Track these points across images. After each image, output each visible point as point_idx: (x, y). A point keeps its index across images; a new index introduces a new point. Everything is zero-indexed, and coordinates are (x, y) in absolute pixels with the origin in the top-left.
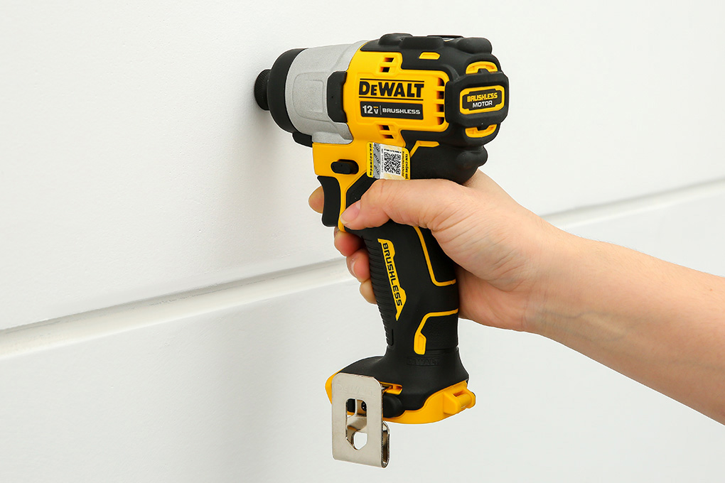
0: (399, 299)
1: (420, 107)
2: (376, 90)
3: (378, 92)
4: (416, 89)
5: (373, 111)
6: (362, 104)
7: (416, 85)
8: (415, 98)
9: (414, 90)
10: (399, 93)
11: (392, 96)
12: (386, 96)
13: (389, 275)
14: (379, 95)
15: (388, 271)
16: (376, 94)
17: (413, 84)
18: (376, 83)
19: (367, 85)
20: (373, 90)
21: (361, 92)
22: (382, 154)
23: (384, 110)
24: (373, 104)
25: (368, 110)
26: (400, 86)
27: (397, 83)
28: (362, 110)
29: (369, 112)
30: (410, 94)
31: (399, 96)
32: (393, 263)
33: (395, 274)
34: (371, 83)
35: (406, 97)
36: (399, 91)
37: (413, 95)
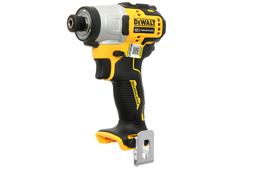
0: (138, 101)
1: (154, 29)
2: (140, 22)
3: (141, 23)
4: (153, 22)
5: (138, 30)
6: (135, 28)
7: (153, 21)
8: (153, 25)
9: (152, 23)
10: (148, 24)
11: (146, 25)
12: (143, 25)
13: (134, 93)
14: (141, 24)
15: (134, 92)
16: (140, 24)
17: (152, 20)
18: (140, 20)
19: (137, 21)
20: (139, 22)
21: (135, 23)
22: (133, 48)
23: (142, 30)
24: (138, 28)
25: (136, 30)
26: (148, 21)
27: (146, 20)
28: (134, 30)
29: (137, 31)
30: (151, 24)
31: (148, 25)
32: (136, 89)
33: (137, 92)
34: (138, 20)
35: (150, 25)
36: (148, 23)
37: (152, 25)
